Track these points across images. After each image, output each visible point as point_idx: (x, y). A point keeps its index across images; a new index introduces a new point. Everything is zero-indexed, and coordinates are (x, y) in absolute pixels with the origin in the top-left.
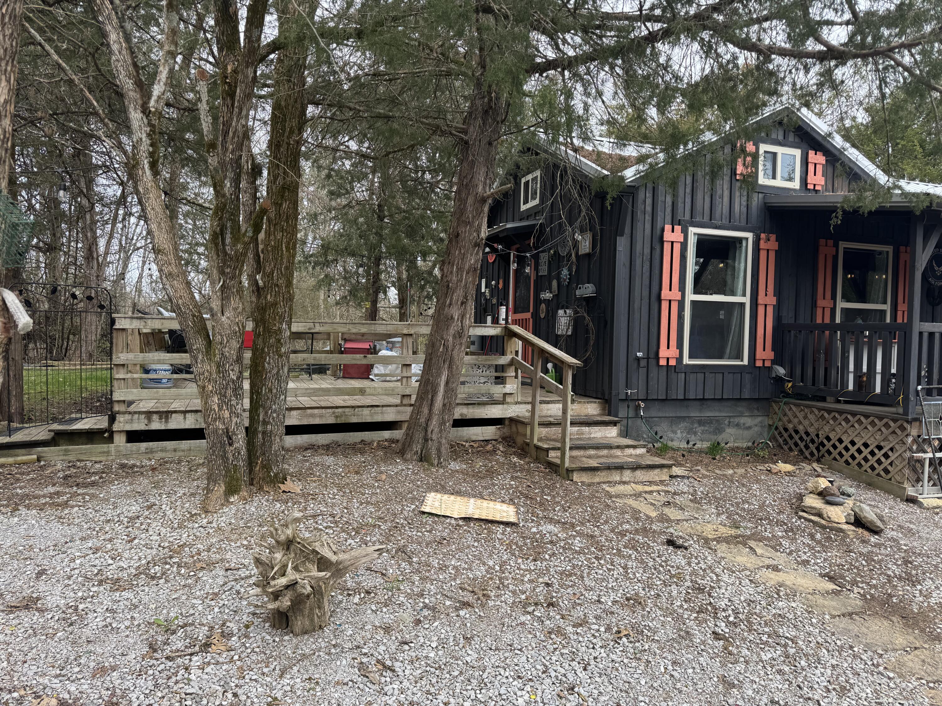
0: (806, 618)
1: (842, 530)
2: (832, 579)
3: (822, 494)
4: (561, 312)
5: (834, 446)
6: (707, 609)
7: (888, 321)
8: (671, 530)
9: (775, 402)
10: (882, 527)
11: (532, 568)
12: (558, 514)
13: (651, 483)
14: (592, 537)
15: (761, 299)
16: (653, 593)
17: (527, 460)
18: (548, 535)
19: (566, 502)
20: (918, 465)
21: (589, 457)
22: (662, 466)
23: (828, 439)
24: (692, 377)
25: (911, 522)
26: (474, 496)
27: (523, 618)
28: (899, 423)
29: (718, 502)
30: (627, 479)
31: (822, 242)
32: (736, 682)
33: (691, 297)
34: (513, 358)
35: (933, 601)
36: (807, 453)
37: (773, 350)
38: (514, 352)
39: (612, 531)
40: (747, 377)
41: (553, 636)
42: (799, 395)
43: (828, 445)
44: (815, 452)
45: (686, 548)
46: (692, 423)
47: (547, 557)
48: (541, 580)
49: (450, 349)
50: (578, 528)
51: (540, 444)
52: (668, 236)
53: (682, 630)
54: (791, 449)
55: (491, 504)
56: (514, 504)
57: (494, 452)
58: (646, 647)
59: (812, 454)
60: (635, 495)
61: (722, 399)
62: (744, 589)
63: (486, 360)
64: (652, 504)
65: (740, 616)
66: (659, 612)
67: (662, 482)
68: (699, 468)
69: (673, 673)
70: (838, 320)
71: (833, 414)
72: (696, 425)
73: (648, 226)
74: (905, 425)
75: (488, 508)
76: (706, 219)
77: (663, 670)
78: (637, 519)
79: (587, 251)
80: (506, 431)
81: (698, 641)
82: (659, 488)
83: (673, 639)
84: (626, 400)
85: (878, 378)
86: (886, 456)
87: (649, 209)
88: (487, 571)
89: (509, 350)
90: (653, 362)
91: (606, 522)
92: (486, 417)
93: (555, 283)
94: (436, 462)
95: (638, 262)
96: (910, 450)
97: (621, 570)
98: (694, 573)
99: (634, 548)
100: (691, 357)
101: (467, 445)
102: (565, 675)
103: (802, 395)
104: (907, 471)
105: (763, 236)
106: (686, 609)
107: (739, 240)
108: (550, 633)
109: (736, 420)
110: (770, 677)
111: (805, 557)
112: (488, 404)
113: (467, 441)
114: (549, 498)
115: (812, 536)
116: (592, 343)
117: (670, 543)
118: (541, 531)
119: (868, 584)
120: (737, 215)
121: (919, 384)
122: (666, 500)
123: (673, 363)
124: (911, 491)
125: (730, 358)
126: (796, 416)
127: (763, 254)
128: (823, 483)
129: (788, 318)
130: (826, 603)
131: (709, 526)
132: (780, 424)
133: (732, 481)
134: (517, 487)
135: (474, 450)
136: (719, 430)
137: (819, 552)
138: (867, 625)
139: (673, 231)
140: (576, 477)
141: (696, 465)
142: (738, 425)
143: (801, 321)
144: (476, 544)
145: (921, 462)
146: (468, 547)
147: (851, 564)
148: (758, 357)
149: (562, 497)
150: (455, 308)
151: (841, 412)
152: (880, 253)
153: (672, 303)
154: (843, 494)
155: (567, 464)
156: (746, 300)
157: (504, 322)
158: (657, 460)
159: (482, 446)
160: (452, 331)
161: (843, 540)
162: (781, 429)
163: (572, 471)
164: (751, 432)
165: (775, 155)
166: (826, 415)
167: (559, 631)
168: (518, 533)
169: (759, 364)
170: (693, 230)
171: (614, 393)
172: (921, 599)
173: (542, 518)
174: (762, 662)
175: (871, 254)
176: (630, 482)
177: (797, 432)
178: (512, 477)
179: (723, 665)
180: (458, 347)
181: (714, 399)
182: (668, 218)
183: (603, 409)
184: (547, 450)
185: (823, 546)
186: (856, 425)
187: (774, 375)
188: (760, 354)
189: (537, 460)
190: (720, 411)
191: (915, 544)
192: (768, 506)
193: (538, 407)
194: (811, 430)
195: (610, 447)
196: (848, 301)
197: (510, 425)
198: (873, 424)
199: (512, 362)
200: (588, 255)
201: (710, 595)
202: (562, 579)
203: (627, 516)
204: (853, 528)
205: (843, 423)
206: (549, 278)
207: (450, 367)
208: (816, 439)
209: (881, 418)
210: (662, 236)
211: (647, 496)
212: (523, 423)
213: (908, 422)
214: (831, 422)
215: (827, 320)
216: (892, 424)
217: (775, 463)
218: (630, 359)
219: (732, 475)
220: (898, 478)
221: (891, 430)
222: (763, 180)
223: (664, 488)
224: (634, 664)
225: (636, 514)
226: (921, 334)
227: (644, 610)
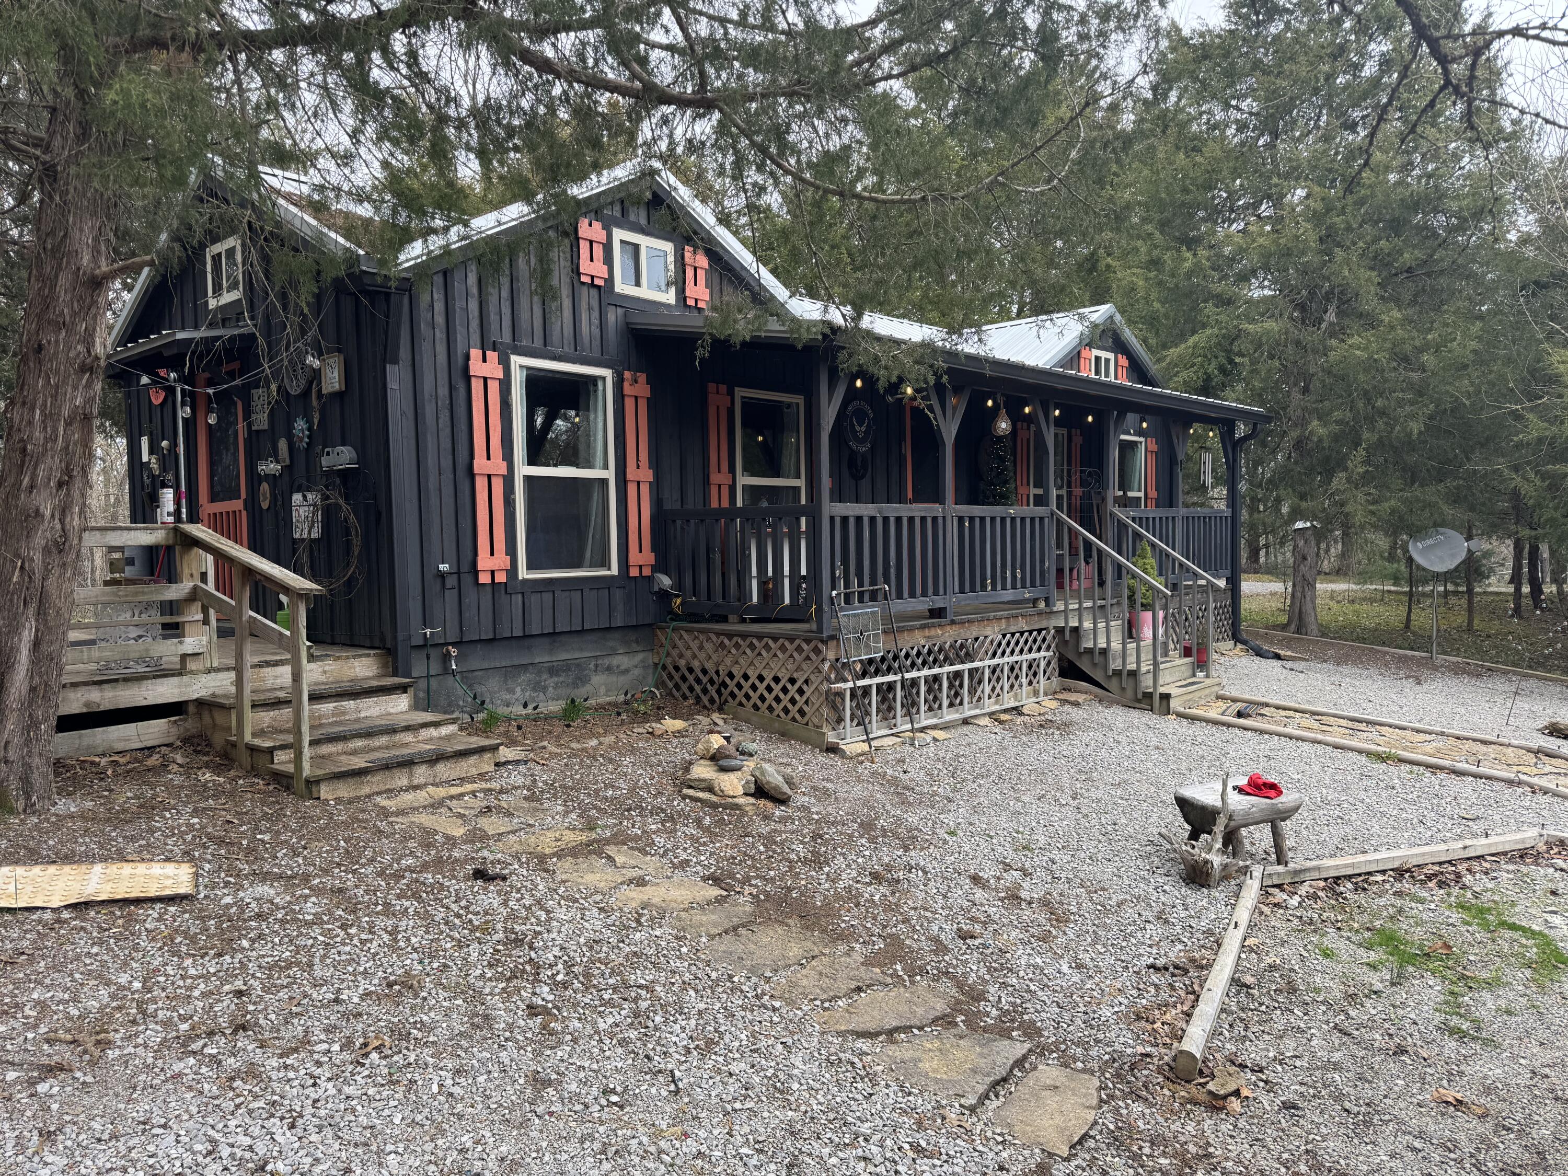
0: (673, 949)
1: (737, 807)
2: (716, 880)
3: (716, 758)
4: (297, 498)
5: (739, 687)
6: (524, 971)
7: (803, 502)
8: (485, 853)
9: (660, 628)
10: (789, 792)
11: (212, 970)
12: (284, 862)
13: (463, 780)
14: (340, 890)
15: (632, 473)
16: (435, 965)
17: (232, 773)
18: (253, 905)
19: (300, 838)
20: (838, 700)
21: (354, 753)
22: (481, 750)
23: (731, 676)
24: (535, 598)
25: (829, 780)
26: (105, 859)
27: (178, 1067)
28: (813, 644)
29: (566, 793)
30: (422, 780)
31: (712, 387)
32: (554, 1076)
33: (523, 470)
34: (195, 588)
35: (841, 885)
36: (705, 700)
37: (654, 549)
38: (197, 576)
39: (381, 874)
40: (618, 594)
41: (238, 1083)
42: (693, 616)
43: (731, 684)
44: (716, 696)
45: (504, 879)
46: (539, 673)
47: (245, 944)
48: (227, 988)
49: (37, 577)
50: (316, 881)
51: (257, 742)
52: (477, 367)
53: (477, 1015)
54: (685, 697)
55: (141, 868)
56: (192, 859)
57: (164, 767)
58: (412, 1059)
59: (712, 701)
60: (432, 806)
61: (582, 631)
62: (587, 925)
63: (136, 594)
64: (460, 816)
65: (575, 969)
66: (442, 994)
67: (482, 776)
68: (545, 743)
69: (452, 1090)
70: (739, 504)
71: (735, 639)
72: (545, 676)
73: (441, 349)
74: (820, 645)
75: (132, 876)
76: (538, 343)
77: (435, 1088)
78: (428, 846)
79: (337, 387)
80: (190, 725)
81: (503, 1025)
82: (476, 786)
83: (461, 1034)
84: (425, 646)
85: (787, 582)
86: (801, 692)
87: (440, 319)
88: (113, 997)
89: (186, 572)
90: (467, 579)
91: (372, 861)
92: (145, 703)
93: (283, 445)
94: (20, 805)
95: (429, 411)
96: (828, 679)
97: (386, 937)
98: (513, 916)
99: (416, 896)
100: (530, 567)
101: (104, 761)
102: (251, 1148)
103: (695, 615)
104: (825, 710)
105: (627, 374)
106: (490, 979)
107: (594, 380)
108: (232, 1079)
109: (607, 661)
110: (608, 1054)
111: (684, 856)
112: (147, 678)
113: (104, 755)
114: (267, 837)
115: (698, 822)
116: (356, 551)
117: (480, 874)
118: (242, 900)
119: (763, 878)
120: (586, 340)
121: (833, 588)
122: (485, 803)
123: (501, 578)
124: (831, 737)
125: (592, 566)
126: (688, 648)
127: (629, 404)
128: (717, 741)
129: (672, 503)
130: (704, 918)
131: (549, 834)
132: (669, 660)
133: (594, 758)
134: (203, 827)
135: (120, 770)
136: (582, 680)
137: (705, 844)
138: (754, 938)
139: (484, 360)
140: (325, 791)
141: (542, 739)
142: (609, 669)
143: (690, 506)
144: (95, 950)
145: (840, 694)
146: (78, 958)
147: (745, 854)
148: (632, 561)
149: (293, 831)
150: (44, 494)
151: (744, 636)
152: (789, 405)
153: (493, 480)
154: (743, 753)
155: (307, 771)
156: (610, 474)
157: (171, 519)
158: (476, 741)
159: (136, 760)
160: (39, 540)
161: (739, 820)
162: (671, 668)
163: (318, 782)
164: (630, 676)
165: (636, 247)
166: (726, 641)
167: (252, 1072)
168: (191, 912)
169: (634, 572)
170: (517, 360)
171: (401, 636)
172: (827, 886)
173: (247, 877)
174: (598, 1033)
175: (777, 407)
176: (426, 785)
177: (691, 670)
178: (195, 810)
179: (537, 1053)
180: (56, 571)
181: (570, 632)
182: (475, 338)
183: (384, 666)
184: (271, 751)
185: (711, 833)
186: (764, 653)
187: (656, 589)
188: (635, 558)
189: (253, 771)
190: (581, 650)
191: (830, 809)
192: (641, 788)
193: (249, 675)
194: (709, 666)
195: (392, 730)
196: (753, 475)
197: (199, 714)
198: (783, 648)
199: (194, 595)
200: (338, 396)
201: (531, 948)
202: (270, 977)
203: (412, 844)
204: (752, 800)
205: (748, 651)
206: (272, 434)
207: (41, 612)
208: (715, 677)
209: (792, 640)
210: (466, 368)
211: (453, 804)
212: (222, 707)
213: (822, 641)
214: (734, 651)
215: (725, 504)
216: (805, 646)
217: (660, 719)
218: (428, 576)
219: (595, 748)
220: (816, 721)
221: (804, 655)
222: (622, 287)
223: (484, 785)
224: (385, 1093)
225: (427, 837)
226: (832, 518)
227: (416, 996)
